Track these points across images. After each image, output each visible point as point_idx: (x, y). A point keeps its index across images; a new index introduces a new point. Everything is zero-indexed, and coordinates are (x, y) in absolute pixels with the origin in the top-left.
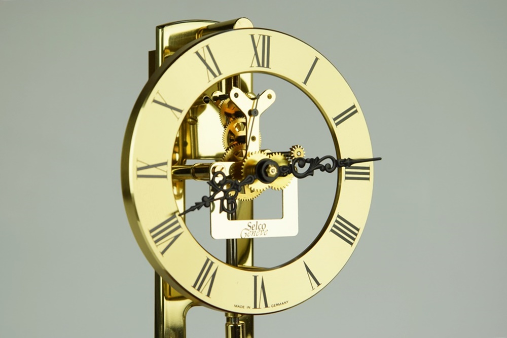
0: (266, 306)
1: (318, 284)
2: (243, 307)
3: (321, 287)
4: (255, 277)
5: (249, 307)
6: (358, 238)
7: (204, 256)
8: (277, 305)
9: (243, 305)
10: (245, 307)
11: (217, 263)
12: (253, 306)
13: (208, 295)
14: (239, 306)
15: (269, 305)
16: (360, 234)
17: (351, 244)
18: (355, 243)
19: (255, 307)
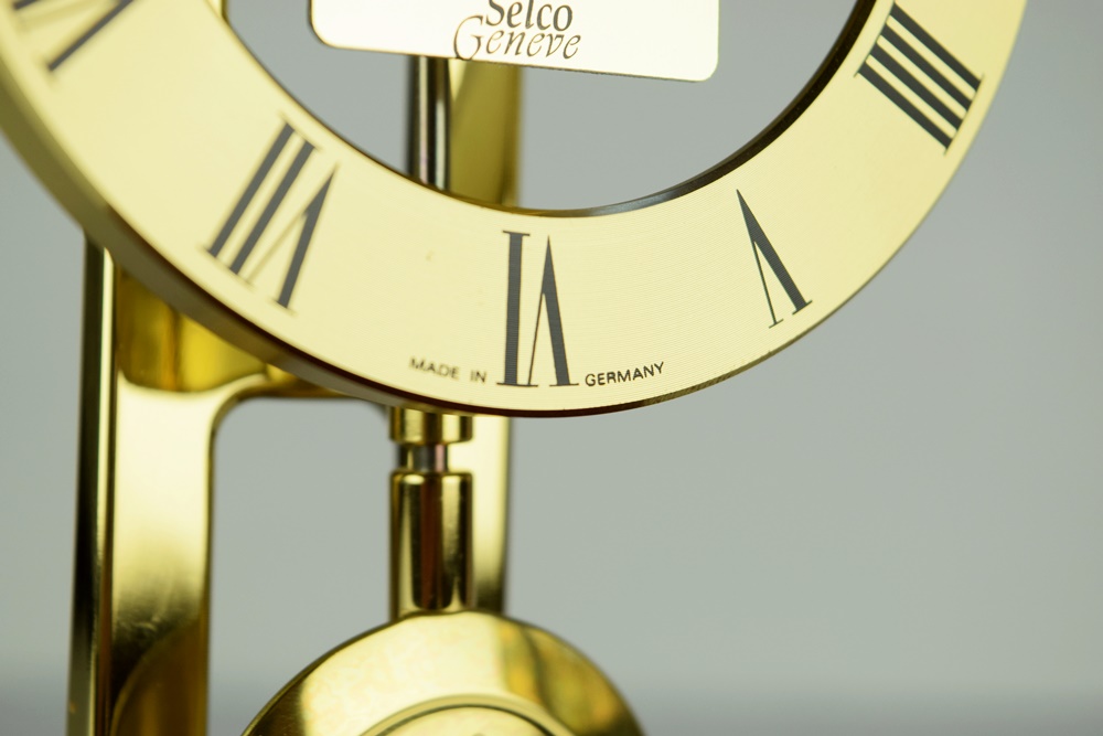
0: (563, 378)
1: (799, 303)
2: (453, 372)
3: (808, 317)
4: (516, 241)
5: (479, 376)
6: (973, 120)
7: (268, 108)
8: (611, 376)
9: (451, 366)
10: (464, 374)
11: (330, 154)
12: (499, 373)
13: (284, 299)
14: (432, 368)
15: (575, 374)
16: (982, 100)
17: (946, 141)
18: (963, 138)
19: (511, 378)
